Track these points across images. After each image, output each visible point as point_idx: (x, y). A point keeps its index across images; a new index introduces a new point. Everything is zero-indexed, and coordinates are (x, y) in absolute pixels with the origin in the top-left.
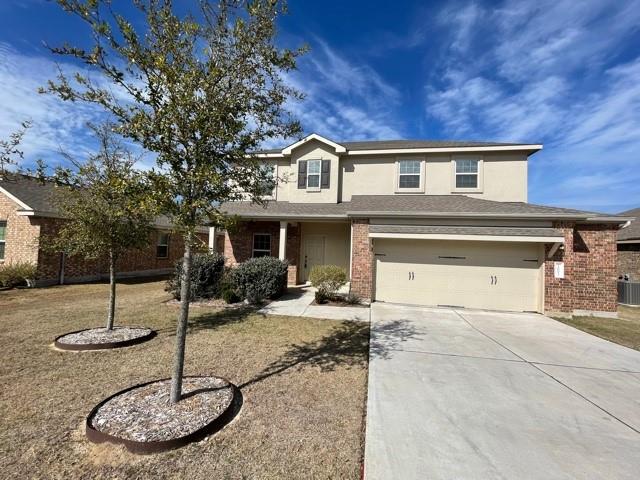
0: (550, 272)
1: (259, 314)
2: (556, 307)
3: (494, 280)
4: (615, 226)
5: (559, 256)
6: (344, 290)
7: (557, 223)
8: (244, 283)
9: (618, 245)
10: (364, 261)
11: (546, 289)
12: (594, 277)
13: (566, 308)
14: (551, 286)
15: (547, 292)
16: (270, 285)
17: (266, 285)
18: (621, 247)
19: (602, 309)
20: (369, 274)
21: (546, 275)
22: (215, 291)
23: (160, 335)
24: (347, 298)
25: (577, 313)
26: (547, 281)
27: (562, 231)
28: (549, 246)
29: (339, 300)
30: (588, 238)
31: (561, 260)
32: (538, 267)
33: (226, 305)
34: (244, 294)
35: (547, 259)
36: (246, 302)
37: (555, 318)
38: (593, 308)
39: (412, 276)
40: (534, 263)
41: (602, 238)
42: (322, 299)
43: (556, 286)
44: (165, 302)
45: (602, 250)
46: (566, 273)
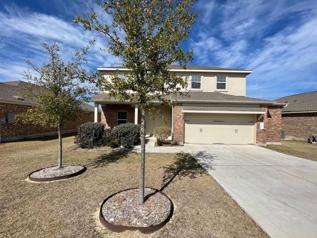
0: (258, 126)
1: (133, 152)
2: (260, 141)
3: (236, 131)
4: (281, 107)
5: (262, 120)
6: (170, 138)
7: (261, 106)
8: (120, 137)
9: (282, 114)
10: (180, 124)
11: (257, 134)
12: (273, 128)
13: (264, 142)
14: (259, 132)
15: (257, 135)
16: (134, 137)
17: (132, 138)
18: (283, 115)
19: (276, 141)
20: (182, 130)
21: (257, 128)
22: (102, 142)
23: (89, 168)
24: (171, 142)
25: (268, 143)
26: (257, 131)
27: (263, 109)
28: (258, 115)
29: (168, 143)
30: (272, 112)
31: (262, 121)
32: (253, 125)
33: (111, 149)
34: (120, 143)
35: (257, 121)
36: (122, 147)
37: (260, 146)
38: (272, 141)
39: (201, 130)
40: (252, 123)
41: (276, 112)
42: (160, 143)
43: (261, 132)
44: (74, 150)
45: (276, 117)
46: (264, 127)
